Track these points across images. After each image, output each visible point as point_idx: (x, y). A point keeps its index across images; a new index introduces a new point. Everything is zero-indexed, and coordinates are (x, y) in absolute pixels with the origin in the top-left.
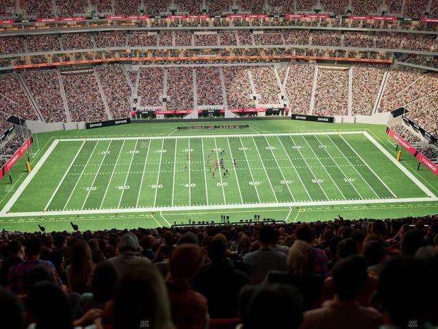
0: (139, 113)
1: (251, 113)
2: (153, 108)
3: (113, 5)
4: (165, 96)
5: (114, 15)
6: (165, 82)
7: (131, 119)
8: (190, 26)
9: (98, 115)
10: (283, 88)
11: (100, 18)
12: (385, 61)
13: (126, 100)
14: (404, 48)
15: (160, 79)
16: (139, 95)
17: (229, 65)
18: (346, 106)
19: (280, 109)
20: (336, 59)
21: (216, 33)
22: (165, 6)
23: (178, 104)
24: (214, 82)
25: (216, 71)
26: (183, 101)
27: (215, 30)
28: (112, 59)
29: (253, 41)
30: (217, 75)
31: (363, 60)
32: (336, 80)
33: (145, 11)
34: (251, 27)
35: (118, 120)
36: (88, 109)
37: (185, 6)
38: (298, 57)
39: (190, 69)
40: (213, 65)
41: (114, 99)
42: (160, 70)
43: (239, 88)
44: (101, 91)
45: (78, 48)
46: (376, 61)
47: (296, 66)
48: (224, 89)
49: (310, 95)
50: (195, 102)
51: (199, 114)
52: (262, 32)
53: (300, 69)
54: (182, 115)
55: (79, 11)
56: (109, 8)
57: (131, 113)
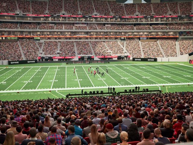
0: (43, 58)
1: (109, 58)
2: (52, 56)
3: (31, 11)
4: (59, 52)
5: (31, 14)
6: (59, 46)
7: (38, 61)
8: (72, 21)
9: (17, 58)
10: (124, 49)
11: (23, 15)
12: (175, 36)
13: (35, 53)
14: (184, 29)
15: (56, 45)
16: (43, 51)
17: (94, 40)
18: (161, 54)
19: (125, 56)
20: (150, 37)
21: (86, 25)
22: (59, 12)
23: (66, 54)
24: (86, 46)
25: (87, 43)
26: (70, 53)
27: (85, 24)
28: (29, 36)
29: (106, 28)
30: (88, 44)
31: (163, 37)
32: (152, 45)
33: (48, 13)
34: (104, 22)
35: (30, 61)
36: (11, 55)
37: (69, 12)
38: (130, 37)
39: (73, 42)
40: (85, 40)
41: (28, 52)
42: (56, 42)
43: (100, 48)
44: (21, 48)
45: (9, 28)
46: (170, 37)
47: (129, 41)
48: (92, 49)
49: (140, 50)
50: (76, 54)
51: (79, 59)
52: (110, 25)
53: (131, 42)
54: (69, 59)
55: (12, 11)
56: (29, 11)
57: (38, 58)
